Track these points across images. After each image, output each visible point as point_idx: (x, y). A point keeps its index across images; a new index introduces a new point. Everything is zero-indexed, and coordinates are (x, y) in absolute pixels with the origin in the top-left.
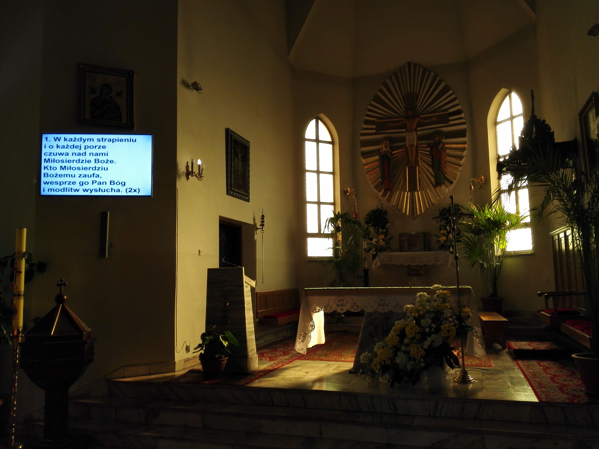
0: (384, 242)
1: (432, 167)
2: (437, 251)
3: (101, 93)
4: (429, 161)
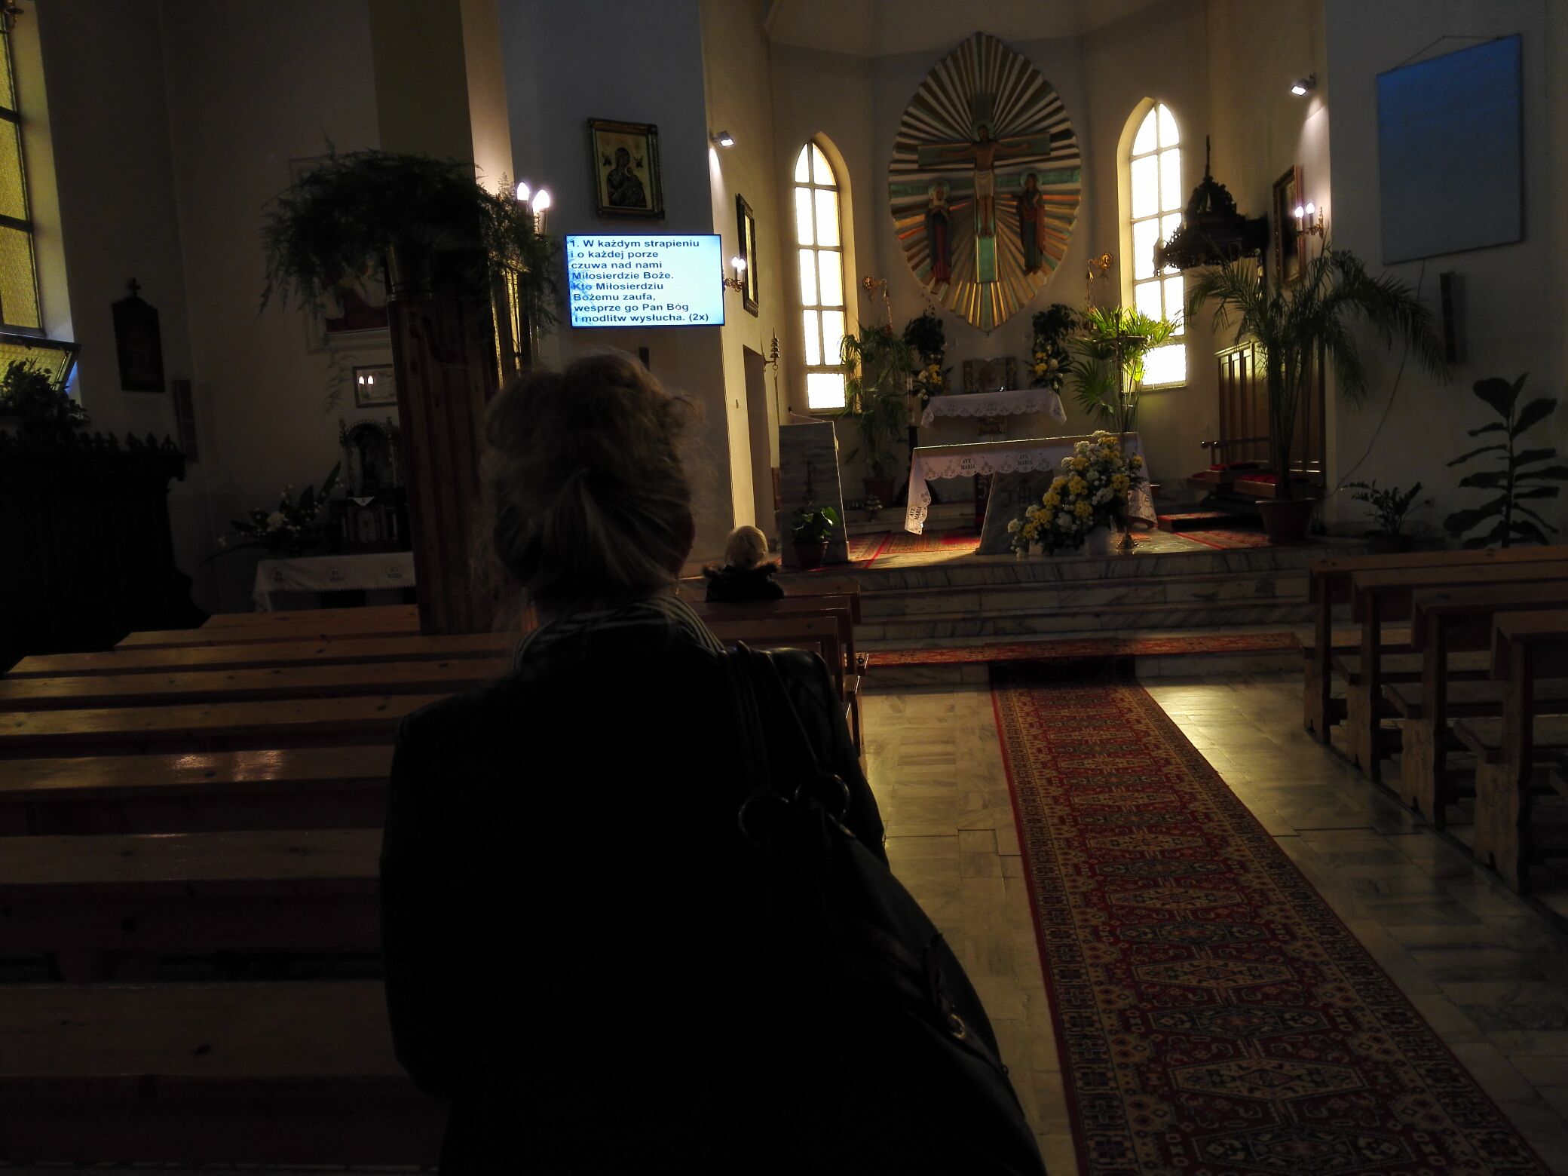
0: (940, 378)
1: (1021, 236)
2: (1030, 388)
3: (618, 164)
4: (1016, 226)
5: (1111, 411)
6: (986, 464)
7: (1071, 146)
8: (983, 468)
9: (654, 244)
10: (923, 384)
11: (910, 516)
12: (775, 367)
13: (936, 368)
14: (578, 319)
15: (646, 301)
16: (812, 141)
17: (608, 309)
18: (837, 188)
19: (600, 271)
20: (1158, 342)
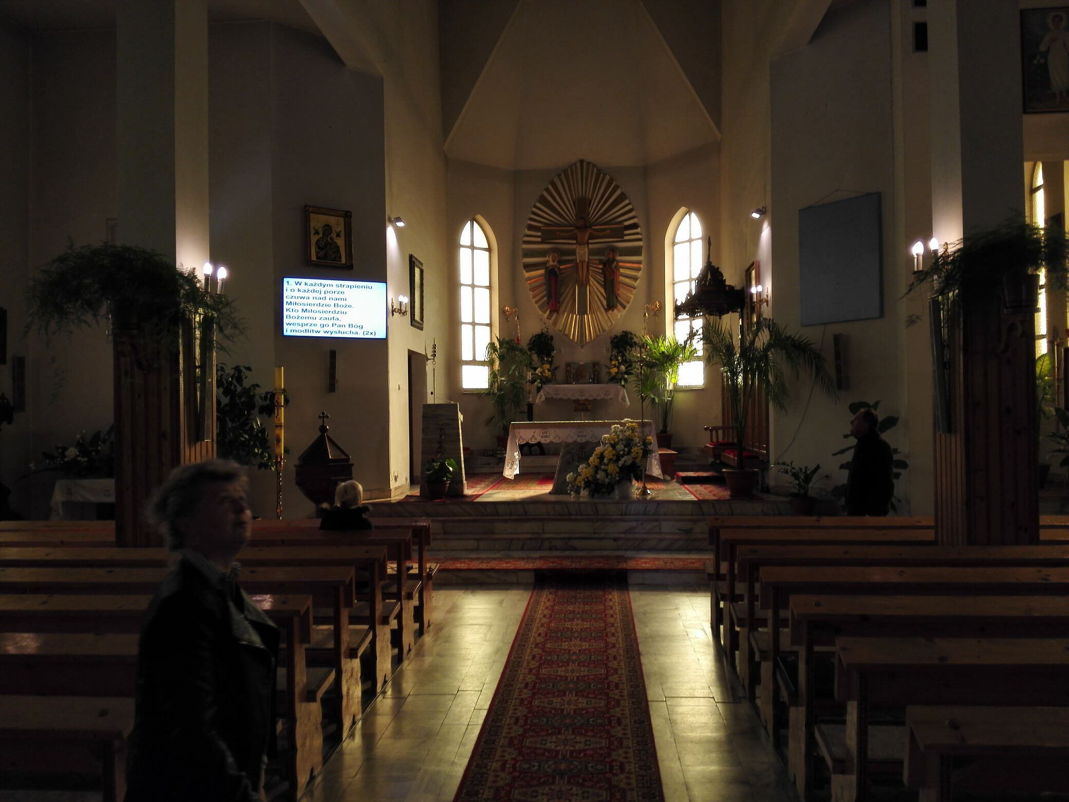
0: (550, 373)
1: (605, 287)
2: (607, 383)
3: (324, 234)
4: (602, 281)
5: (657, 401)
6: (557, 435)
7: (637, 234)
8: (555, 438)
9: (342, 286)
10: (539, 376)
11: (507, 467)
12: (434, 363)
13: (548, 366)
14: (288, 331)
15: (334, 322)
16: (473, 220)
17: (309, 325)
18: (489, 250)
19: (305, 301)
20: (686, 360)
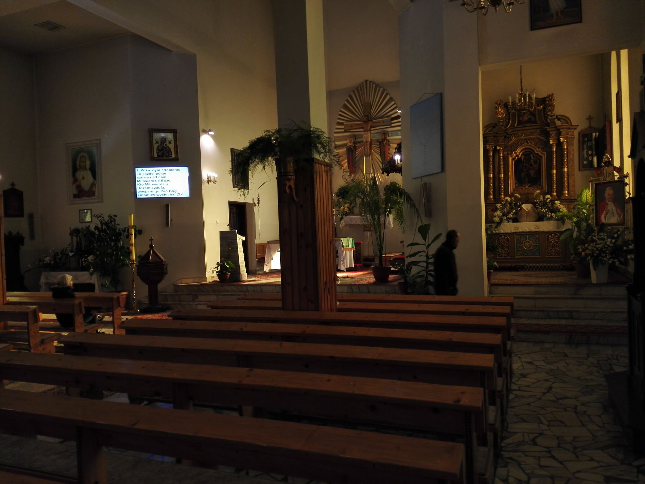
0: (348, 209)
3: (161, 143)
4: (379, 152)
7: (399, 122)
9: (165, 170)
10: (342, 211)
12: (259, 207)
13: (348, 205)
14: (139, 195)
15: (162, 189)
17: (149, 192)
19: (147, 179)
